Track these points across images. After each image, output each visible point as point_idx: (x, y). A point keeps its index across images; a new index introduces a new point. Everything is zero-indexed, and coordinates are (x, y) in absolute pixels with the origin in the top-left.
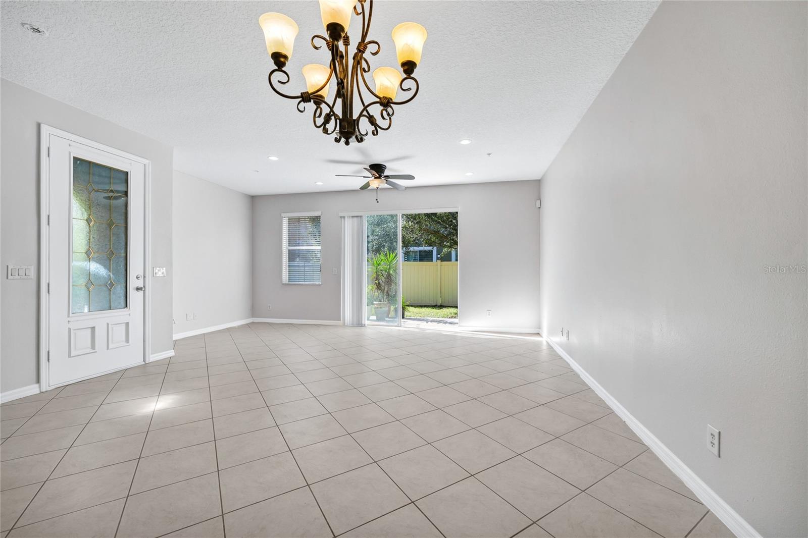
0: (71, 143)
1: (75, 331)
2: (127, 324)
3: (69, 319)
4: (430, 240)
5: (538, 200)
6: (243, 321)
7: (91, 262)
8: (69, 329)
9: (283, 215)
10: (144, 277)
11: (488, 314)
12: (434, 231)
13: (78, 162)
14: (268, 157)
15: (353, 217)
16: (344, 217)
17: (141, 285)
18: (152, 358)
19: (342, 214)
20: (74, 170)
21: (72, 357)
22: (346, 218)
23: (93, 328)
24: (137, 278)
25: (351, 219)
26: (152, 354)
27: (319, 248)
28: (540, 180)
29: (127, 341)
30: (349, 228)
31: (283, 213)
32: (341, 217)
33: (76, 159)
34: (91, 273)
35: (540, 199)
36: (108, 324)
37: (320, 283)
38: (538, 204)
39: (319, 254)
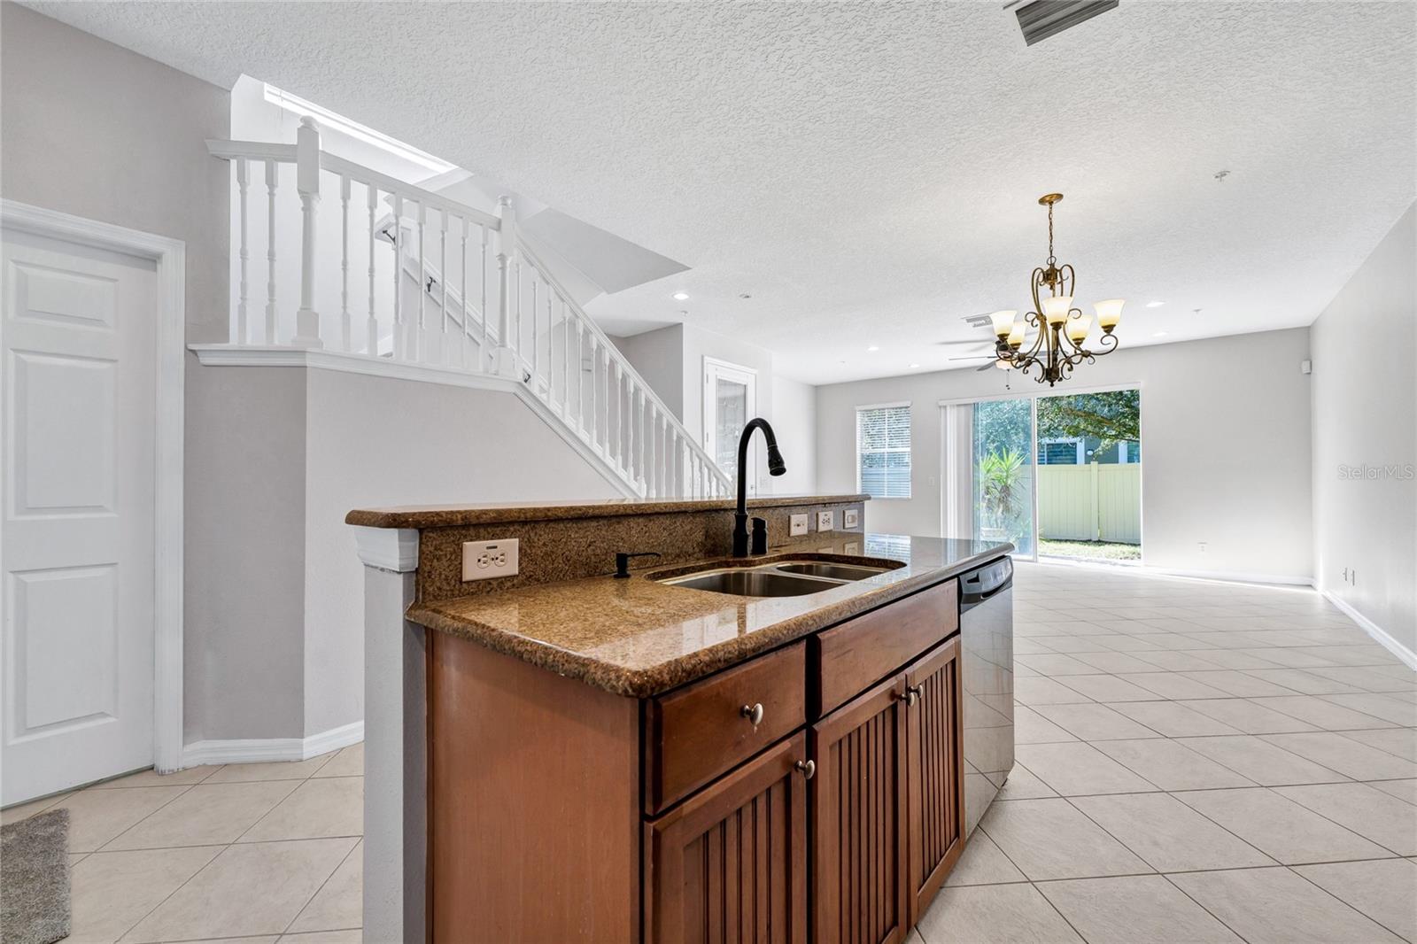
4: (1077, 427)
5: (1306, 360)
9: (858, 408)
11: (1200, 549)
12: (1085, 412)
15: (958, 405)
16: (945, 407)
19: (941, 403)
22: (948, 408)
25: (955, 410)
27: (909, 449)
28: (1309, 327)
30: (952, 422)
31: (857, 405)
32: (940, 407)
35: (1309, 359)
37: (910, 497)
38: (1305, 367)
39: (907, 459)
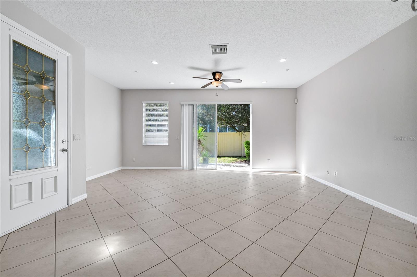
0: (11, 28)
1: (15, 187)
2: (56, 178)
3: (11, 177)
6: (117, 168)
7: (28, 129)
8: (11, 186)
10: (68, 141)
11: (268, 161)
13: (17, 45)
14: (151, 62)
15: (189, 105)
16: (183, 105)
17: (65, 148)
18: (74, 201)
19: (182, 103)
20: (13, 52)
21: (14, 209)
22: (185, 105)
23: (30, 184)
24: (63, 142)
26: (73, 198)
27: (167, 123)
28: (297, 88)
29: (56, 190)
30: (186, 112)
31: (144, 101)
32: (181, 105)
33: (14, 42)
34: (28, 138)
35: (296, 98)
36: (42, 179)
37: (168, 145)
38: (296, 102)
39: (166, 127)
